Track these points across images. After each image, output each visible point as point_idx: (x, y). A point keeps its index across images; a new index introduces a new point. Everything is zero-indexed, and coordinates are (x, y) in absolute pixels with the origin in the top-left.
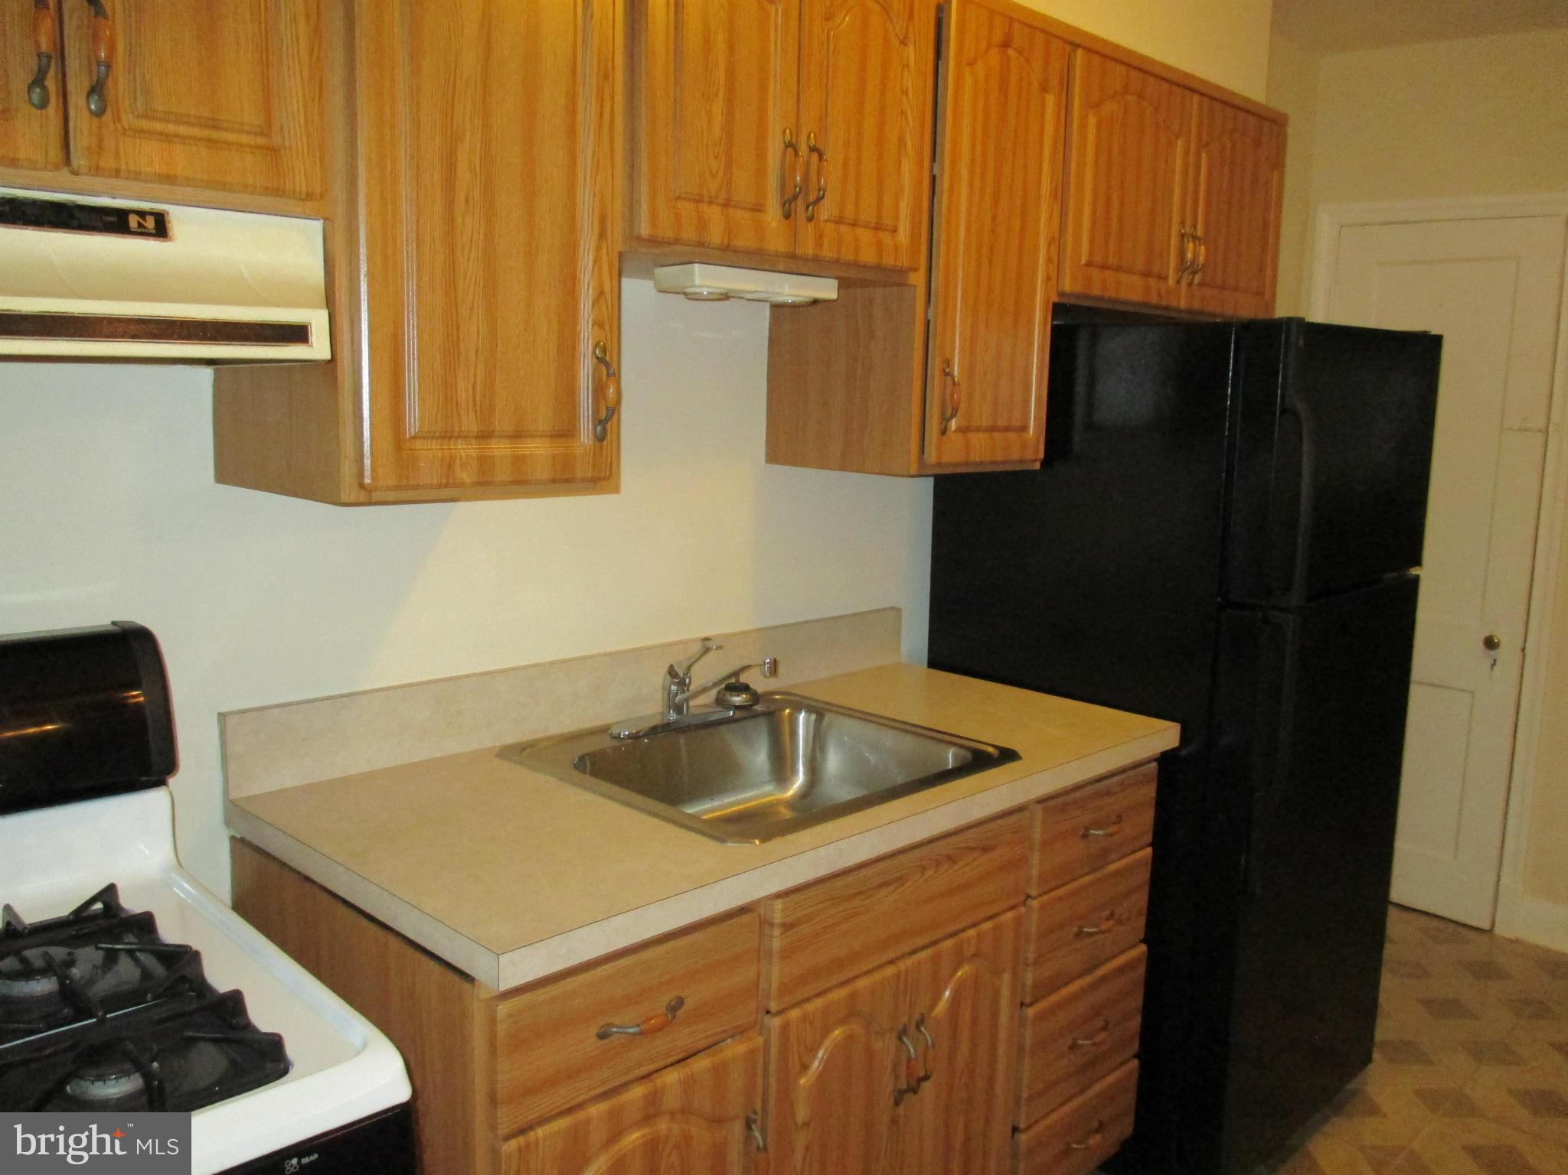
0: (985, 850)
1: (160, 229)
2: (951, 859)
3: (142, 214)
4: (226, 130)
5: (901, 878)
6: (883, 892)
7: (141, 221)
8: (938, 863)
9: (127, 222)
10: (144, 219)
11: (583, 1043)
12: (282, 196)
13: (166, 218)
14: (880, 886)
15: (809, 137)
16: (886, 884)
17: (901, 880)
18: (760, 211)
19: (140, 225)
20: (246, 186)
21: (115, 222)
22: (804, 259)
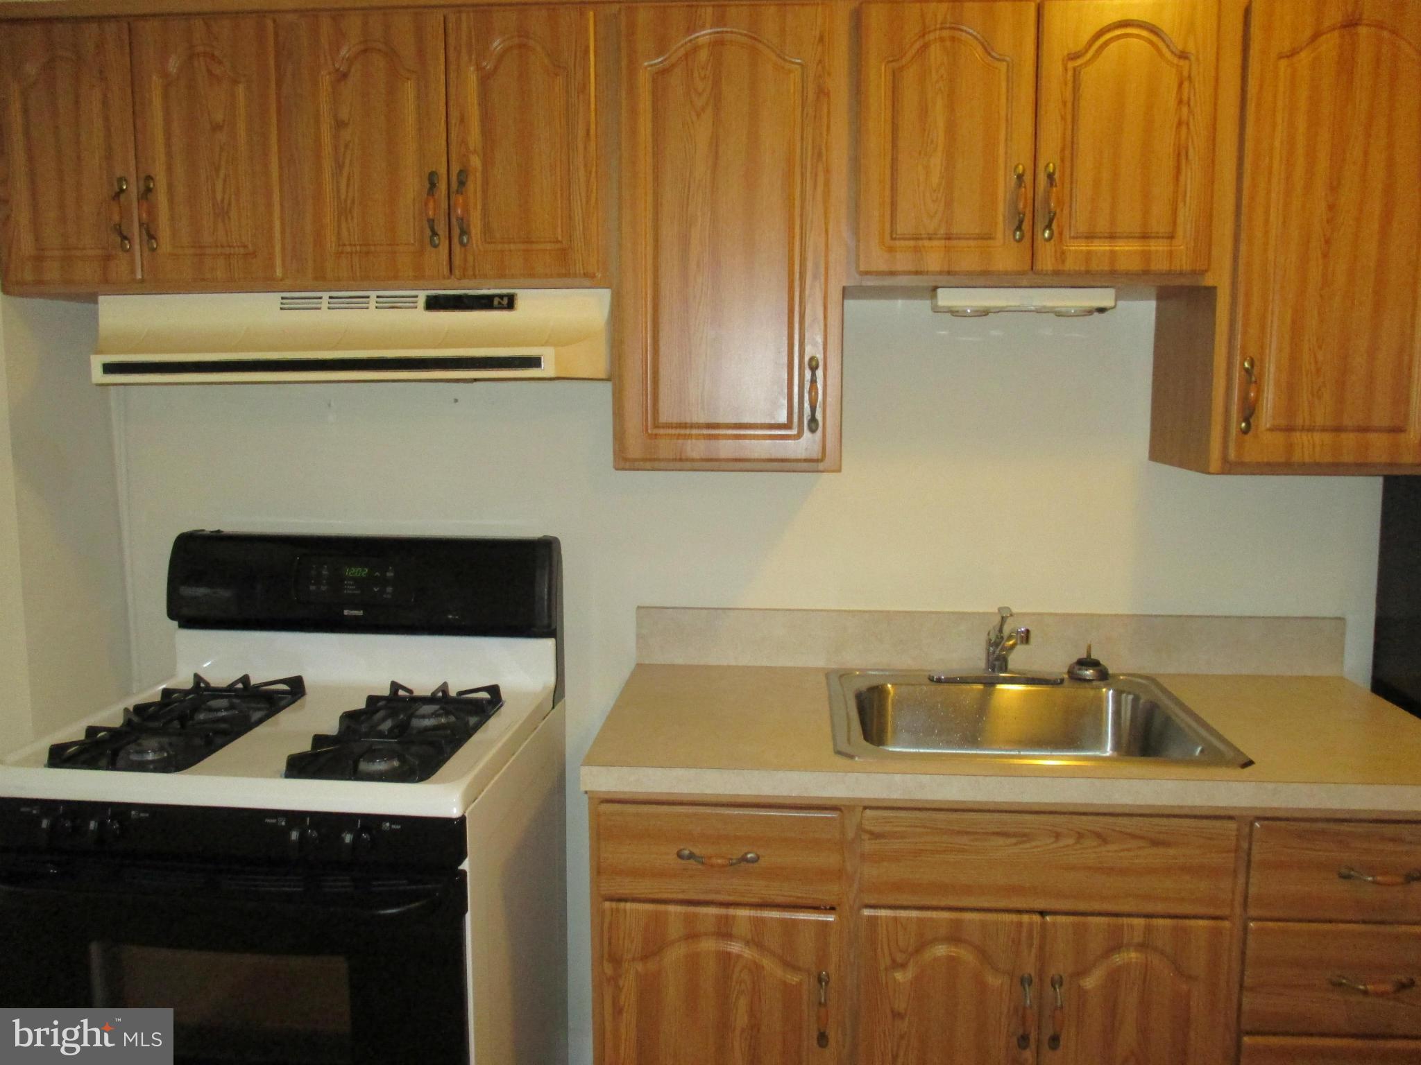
0: (1155, 843)
1: (509, 303)
2: (1102, 838)
3: (501, 297)
4: (537, 242)
5: (1024, 835)
6: (1001, 841)
7: (500, 301)
8: (1080, 836)
9: (492, 302)
10: (502, 299)
11: (665, 856)
12: (576, 277)
13: (515, 297)
14: (997, 834)
15: (1047, 166)
16: (1006, 835)
17: (1025, 837)
18: (990, 238)
19: (500, 303)
20: (546, 275)
21: (485, 303)
22: (1069, 274)
